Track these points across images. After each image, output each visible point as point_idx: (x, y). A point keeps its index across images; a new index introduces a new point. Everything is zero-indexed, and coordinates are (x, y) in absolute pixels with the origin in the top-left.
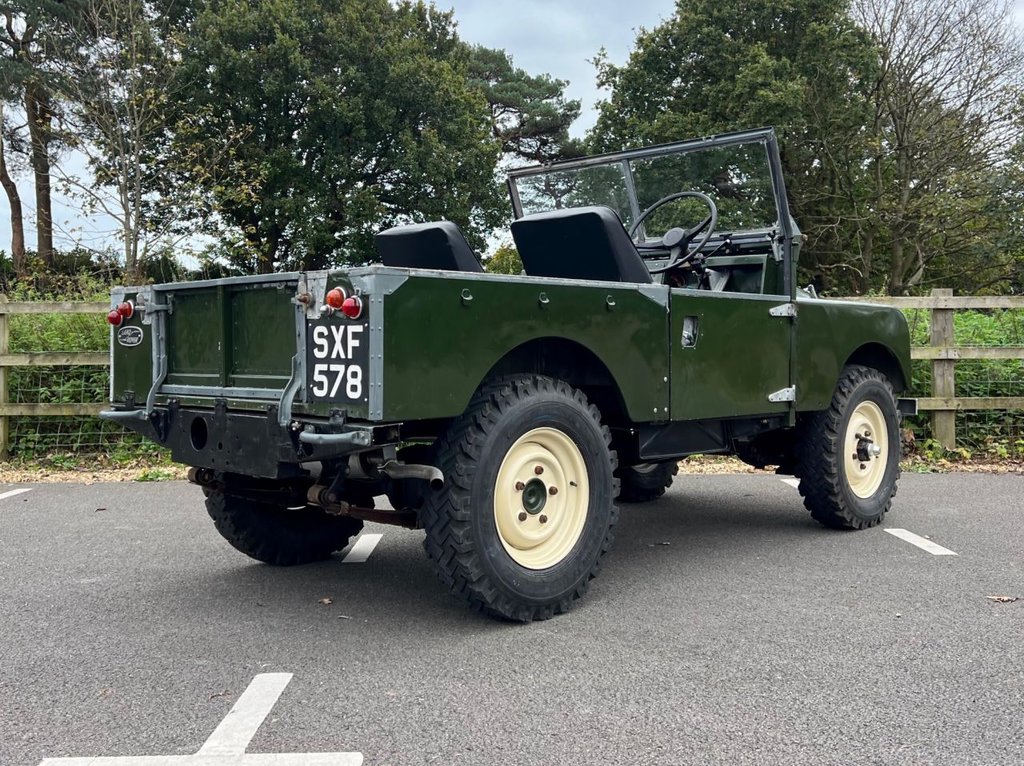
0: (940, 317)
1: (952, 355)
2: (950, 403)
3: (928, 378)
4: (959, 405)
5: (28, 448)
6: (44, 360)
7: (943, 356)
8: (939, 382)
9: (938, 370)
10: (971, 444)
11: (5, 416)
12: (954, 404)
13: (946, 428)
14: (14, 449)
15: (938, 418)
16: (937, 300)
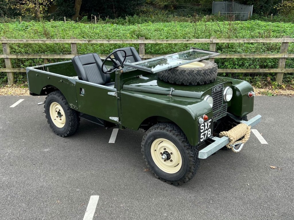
0: (284, 45)
1: (286, 56)
2: (283, 70)
3: (278, 62)
4: (285, 71)
5: (20, 80)
6: (21, 56)
7: (283, 57)
8: (280, 64)
9: (280, 61)
10: (287, 82)
11: (12, 72)
12: (284, 71)
13: (280, 78)
14: (16, 81)
15: (278, 75)
16: (284, 40)
